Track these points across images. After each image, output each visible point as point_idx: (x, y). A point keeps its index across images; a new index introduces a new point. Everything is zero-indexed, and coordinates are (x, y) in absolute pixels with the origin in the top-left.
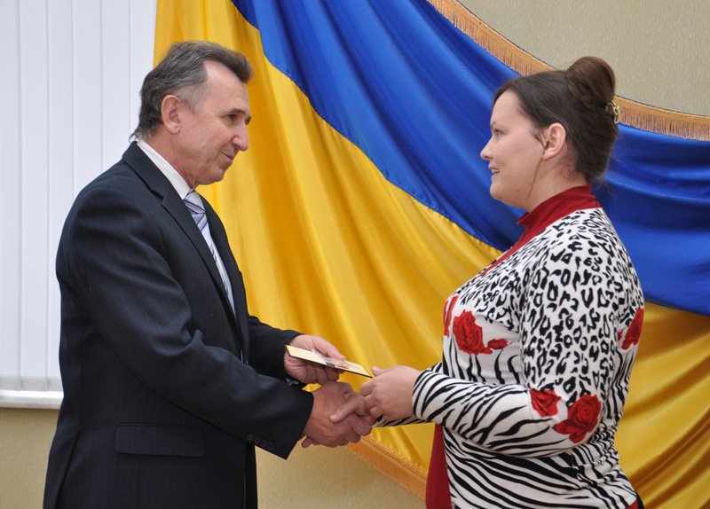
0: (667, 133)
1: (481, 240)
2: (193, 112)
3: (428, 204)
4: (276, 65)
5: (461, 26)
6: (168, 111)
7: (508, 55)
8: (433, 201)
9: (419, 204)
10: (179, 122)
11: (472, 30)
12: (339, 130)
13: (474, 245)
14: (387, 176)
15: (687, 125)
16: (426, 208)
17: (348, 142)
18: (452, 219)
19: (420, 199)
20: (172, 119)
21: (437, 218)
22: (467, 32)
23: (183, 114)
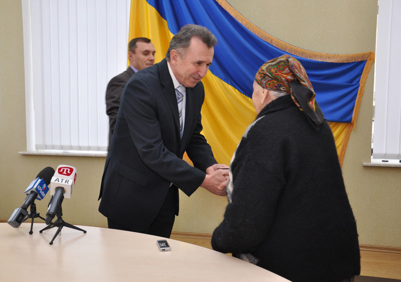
0: (309, 58)
2: (182, 59)
3: (227, 82)
4: (173, 33)
6: (173, 56)
8: (229, 81)
9: (224, 83)
10: (176, 61)
11: (243, 22)
13: (243, 97)
14: (213, 73)
15: (315, 56)
16: (226, 84)
18: (235, 88)
19: (224, 80)
20: (174, 59)
21: (230, 87)
23: (178, 58)
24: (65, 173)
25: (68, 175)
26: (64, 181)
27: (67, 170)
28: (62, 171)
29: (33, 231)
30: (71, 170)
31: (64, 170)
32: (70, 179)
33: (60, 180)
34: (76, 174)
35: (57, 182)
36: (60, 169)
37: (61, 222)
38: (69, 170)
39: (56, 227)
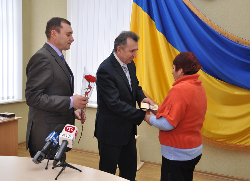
1: (207, 73)
2: (123, 50)
4: (159, 30)
5: (205, 21)
7: (216, 28)
10: (120, 52)
11: (207, 22)
12: (173, 46)
17: (175, 49)
20: (119, 51)
22: (206, 23)
23: (121, 50)
24: (69, 130)
25: (71, 132)
26: (68, 136)
27: (71, 129)
28: (67, 129)
29: (48, 167)
30: (74, 129)
31: (69, 128)
32: (72, 135)
33: (65, 136)
34: (77, 131)
35: (63, 136)
36: (66, 128)
37: (65, 163)
38: (72, 128)
39: (61, 167)
